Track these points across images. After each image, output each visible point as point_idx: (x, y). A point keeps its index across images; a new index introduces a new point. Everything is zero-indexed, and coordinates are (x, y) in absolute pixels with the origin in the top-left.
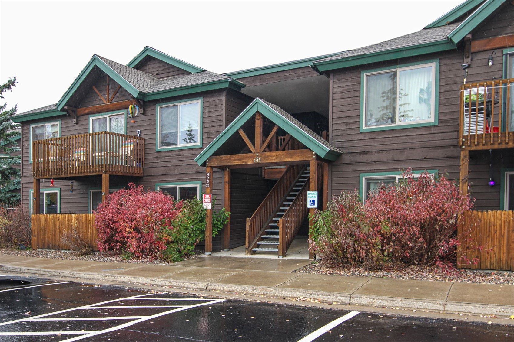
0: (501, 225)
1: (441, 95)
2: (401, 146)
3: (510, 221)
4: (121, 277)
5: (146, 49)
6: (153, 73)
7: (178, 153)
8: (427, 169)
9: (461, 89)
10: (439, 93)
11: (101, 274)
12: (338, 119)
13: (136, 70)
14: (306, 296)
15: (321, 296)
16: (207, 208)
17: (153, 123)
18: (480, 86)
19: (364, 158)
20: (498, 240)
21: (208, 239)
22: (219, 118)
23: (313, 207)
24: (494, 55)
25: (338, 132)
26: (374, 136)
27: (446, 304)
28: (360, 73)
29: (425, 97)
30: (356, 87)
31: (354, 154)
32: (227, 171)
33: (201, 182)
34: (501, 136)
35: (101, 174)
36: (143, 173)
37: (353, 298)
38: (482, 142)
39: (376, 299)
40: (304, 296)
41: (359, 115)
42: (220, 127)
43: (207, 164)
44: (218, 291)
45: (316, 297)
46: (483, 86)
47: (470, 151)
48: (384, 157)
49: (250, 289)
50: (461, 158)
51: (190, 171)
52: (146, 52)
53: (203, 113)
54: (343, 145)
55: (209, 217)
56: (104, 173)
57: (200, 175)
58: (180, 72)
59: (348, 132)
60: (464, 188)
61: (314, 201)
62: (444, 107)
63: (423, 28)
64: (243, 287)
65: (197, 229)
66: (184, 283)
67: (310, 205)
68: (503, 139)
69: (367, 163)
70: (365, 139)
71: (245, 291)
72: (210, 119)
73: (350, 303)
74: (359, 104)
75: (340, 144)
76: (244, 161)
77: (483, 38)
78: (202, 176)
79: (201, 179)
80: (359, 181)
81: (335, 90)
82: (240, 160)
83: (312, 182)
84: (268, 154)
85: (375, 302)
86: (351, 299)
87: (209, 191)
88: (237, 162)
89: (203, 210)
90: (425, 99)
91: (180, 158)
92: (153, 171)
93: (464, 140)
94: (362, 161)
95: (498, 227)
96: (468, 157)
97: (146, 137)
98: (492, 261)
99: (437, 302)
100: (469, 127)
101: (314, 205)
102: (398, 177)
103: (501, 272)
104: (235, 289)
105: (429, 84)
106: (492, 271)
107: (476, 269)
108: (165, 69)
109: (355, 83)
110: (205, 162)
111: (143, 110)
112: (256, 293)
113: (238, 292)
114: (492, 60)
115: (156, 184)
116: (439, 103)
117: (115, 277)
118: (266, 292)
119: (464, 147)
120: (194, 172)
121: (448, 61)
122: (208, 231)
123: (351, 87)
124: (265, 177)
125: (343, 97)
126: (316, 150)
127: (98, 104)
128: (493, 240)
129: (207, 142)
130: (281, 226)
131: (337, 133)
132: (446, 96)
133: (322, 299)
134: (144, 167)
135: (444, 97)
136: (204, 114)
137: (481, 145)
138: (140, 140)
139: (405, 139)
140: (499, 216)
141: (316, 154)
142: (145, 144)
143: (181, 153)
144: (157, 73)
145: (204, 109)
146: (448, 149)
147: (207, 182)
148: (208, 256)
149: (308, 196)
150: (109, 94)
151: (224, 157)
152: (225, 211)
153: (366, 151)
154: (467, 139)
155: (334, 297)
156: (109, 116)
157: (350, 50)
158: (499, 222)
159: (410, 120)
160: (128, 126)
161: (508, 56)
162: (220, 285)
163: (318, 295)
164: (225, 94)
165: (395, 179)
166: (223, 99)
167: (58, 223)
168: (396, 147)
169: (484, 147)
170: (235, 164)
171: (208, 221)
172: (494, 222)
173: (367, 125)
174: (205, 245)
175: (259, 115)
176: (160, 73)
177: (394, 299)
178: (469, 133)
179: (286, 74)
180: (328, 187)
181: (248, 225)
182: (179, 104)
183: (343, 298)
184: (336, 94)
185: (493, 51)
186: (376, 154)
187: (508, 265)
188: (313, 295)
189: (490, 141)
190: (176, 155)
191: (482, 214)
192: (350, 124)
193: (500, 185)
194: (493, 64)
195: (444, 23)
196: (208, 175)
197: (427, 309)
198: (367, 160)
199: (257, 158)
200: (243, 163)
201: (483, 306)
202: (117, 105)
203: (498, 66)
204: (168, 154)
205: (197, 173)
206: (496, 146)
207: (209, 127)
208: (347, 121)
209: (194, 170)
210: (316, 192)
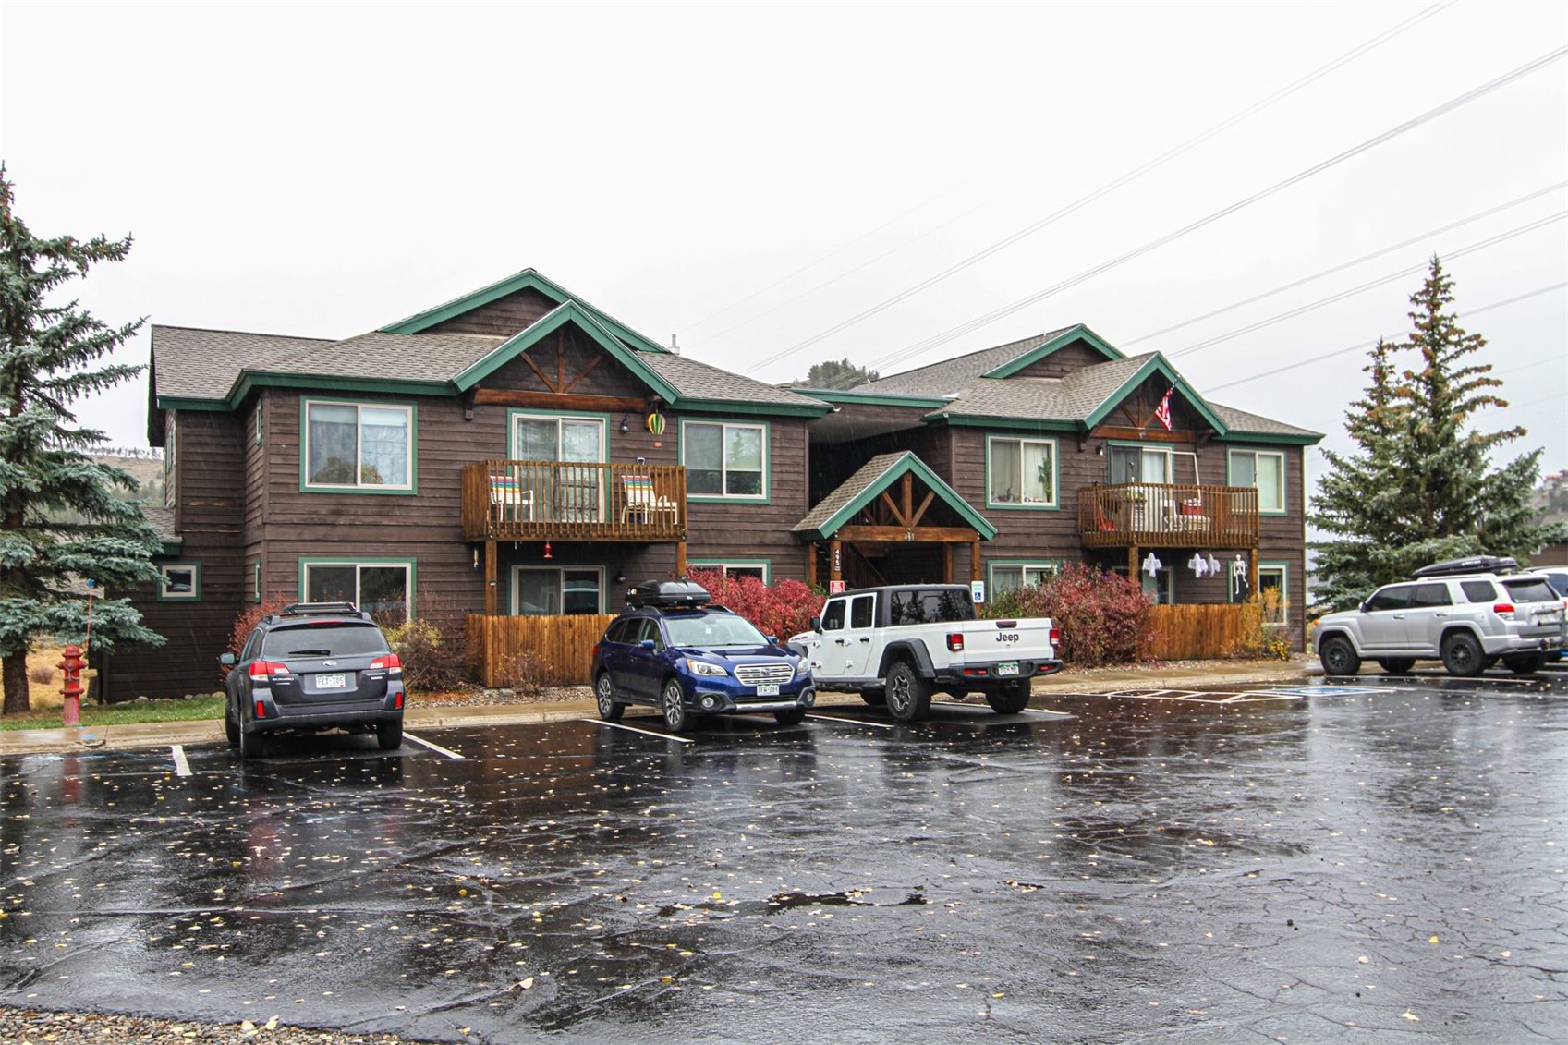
1: (1061, 478)
2: (1027, 531)
7: (724, 508)
8: (1053, 560)
10: (1060, 474)
12: (961, 488)
17: (671, 450)
22: (797, 461)
23: (980, 601)
26: (999, 515)
29: (1043, 476)
30: (980, 450)
41: (985, 487)
42: (801, 475)
43: (836, 536)
48: (1012, 541)
51: (751, 541)
53: (770, 447)
57: (766, 548)
61: (979, 594)
62: (1064, 491)
67: (976, 599)
72: (784, 460)
74: (984, 473)
76: (892, 536)
78: (770, 551)
79: (769, 556)
80: (987, 570)
81: (957, 450)
83: (977, 570)
84: (923, 529)
87: (839, 576)
88: (881, 536)
90: (1044, 478)
91: (727, 517)
94: (989, 545)
101: (980, 599)
102: (1025, 567)
109: (979, 446)
110: (834, 534)
116: (1060, 486)
120: (755, 543)
121: (1065, 441)
123: (975, 450)
125: (966, 460)
126: (982, 530)
127: (531, 387)
129: (778, 495)
132: (1065, 479)
135: (1063, 480)
136: (772, 450)
139: (1030, 522)
141: (981, 536)
143: (730, 509)
145: (771, 442)
146: (1068, 539)
147: (835, 563)
149: (972, 587)
151: (862, 528)
156: (564, 419)
160: (614, 444)
161: (1112, 447)
164: (807, 424)
165: (1022, 569)
166: (803, 431)
167: (568, 634)
168: (1021, 531)
169: (1147, 543)
170: (878, 540)
175: (910, 475)
182: (725, 425)
184: (958, 456)
186: (1004, 538)
190: (721, 511)
195: (1001, 375)
196: (837, 552)
198: (995, 544)
199: (909, 533)
200: (891, 540)
203: (1105, 456)
204: (703, 508)
205: (762, 545)
206: (1156, 545)
207: (781, 472)
208: (970, 492)
209: (757, 541)
210: (982, 583)
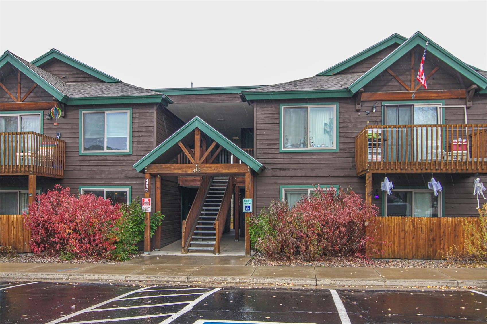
0: (394, 227)
1: (340, 130)
2: (311, 166)
3: (400, 223)
4: (89, 275)
5: (53, 51)
6: (60, 76)
7: (105, 158)
8: (332, 185)
9: (366, 129)
10: (339, 127)
11: (64, 274)
12: (261, 140)
13: (41, 70)
14: (281, 282)
15: (293, 281)
16: (146, 211)
17: (75, 128)
18: (379, 128)
19: (283, 173)
20: (392, 237)
21: (147, 240)
22: (149, 129)
23: (249, 211)
24: (376, 105)
25: (262, 151)
26: (290, 156)
27: (386, 281)
28: (279, 105)
29: (328, 129)
30: (276, 115)
31: (274, 170)
32: (158, 178)
33: (130, 187)
34: (393, 165)
35: (27, 174)
36: (64, 175)
37: (319, 281)
38: (381, 168)
39: (337, 281)
40: (279, 282)
41: (279, 139)
42: (151, 137)
43: (146, 171)
44: (199, 283)
45: (289, 282)
46: (381, 128)
47: (372, 174)
48: (299, 173)
49: (230, 279)
50: (367, 178)
51: (119, 176)
52: (52, 55)
53: (132, 122)
54: (266, 162)
55: (148, 220)
56: (31, 174)
57: (130, 180)
58: (90, 79)
59: (270, 151)
60: (369, 200)
61: (249, 207)
62: (343, 139)
63: (315, 75)
64: (223, 278)
65: (136, 230)
66: (162, 277)
67: (246, 210)
68: (394, 167)
69: (285, 177)
70: (283, 158)
71: (226, 281)
72: (140, 129)
73: (316, 285)
74: (278, 129)
75: (263, 161)
76: (184, 170)
77: (368, 91)
78: (131, 181)
79: (131, 184)
80: (279, 191)
81: (259, 116)
82: (180, 169)
83: (247, 191)
84: (207, 165)
85: (335, 283)
86: (318, 282)
87: (148, 195)
88: (177, 170)
89: (143, 213)
90: (328, 131)
91: (107, 163)
92: (77, 174)
93: (368, 165)
94: (281, 176)
95: (393, 228)
96: (371, 177)
97: (67, 140)
98: (389, 252)
99: (379, 281)
100: (377, 156)
101: (249, 210)
102: (310, 190)
103: (395, 260)
104: (216, 280)
105: (331, 120)
106: (389, 259)
107: (379, 258)
108: (74, 74)
109: (275, 113)
110: (144, 169)
111: (64, 113)
112: (236, 282)
113: (219, 282)
114: (375, 108)
115: (79, 187)
116: (339, 135)
117: (82, 276)
118: (245, 281)
119: (368, 170)
120: (122, 177)
121: (344, 105)
122: (147, 232)
123: (271, 116)
124: (180, 184)
125: (265, 122)
126: (251, 165)
127: (5, 101)
128: (389, 237)
129: (137, 149)
130: (217, 227)
131: (260, 152)
132: (344, 131)
133: (294, 283)
134: (65, 170)
135: (342, 131)
136: (133, 124)
137: (380, 170)
138: (60, 142)
139: (315, 160)
140: (393, 220)
141: (251, 168)
142: (66, 147)
143: (108, 158)
144: (64, 76)
145: (133, 119)
146: (346, 170)
147: (146, 187)
148: (148, 255)
149: (244, 202)
150: (20, 93)
151: (164, 165)
152: (160, 214)
153: (285, 168)
154: (371, 165)
155: (303, 281)
156: (20, 115)
157: (268, 85)
158: (393, 225)
159: (317, 146)
160: (45, 127)
161: (385, 107)
162: (200, 277)
163: (291, 280)
164: (155, 108)
165: (308, 191)
166: (154, 112)
168: (308, 166)
169: (382, 171)
170: (175, 172)
171: (147, 223)
172: (390, 224)
173: (285, 147)
174: (144, 246)
175: (198, 131)
176: (68, 77)
177: (350, 280)
178: (372, 160)
179: (212, 97)
180: (253, 196)
181: (184, 227)
182: (106, 112)
183: (311, 281)
184: (259, 120)
185: (376, 102)
186: (293, 171)
187: (399, 255)
188: (286, 281)
189: (386, 168)
190: (102, 159)
191: (382, 219)
192: (271, 145)
193: (381, 198)
194: (376, 111)
195: (331, 73)
196: (147, 180)
197: (373, 285)
198: (286, 175)
199: (197, 168)
200: (183, 172)
201: (410, 281)
202: (32, 104)
203: (379, 113)
204: (92, 158)
205: (126, 178)
206: (390, 171)
207: (139, 136)
208: (269, 142)
209: (123, 176)
210: (251, 199)
